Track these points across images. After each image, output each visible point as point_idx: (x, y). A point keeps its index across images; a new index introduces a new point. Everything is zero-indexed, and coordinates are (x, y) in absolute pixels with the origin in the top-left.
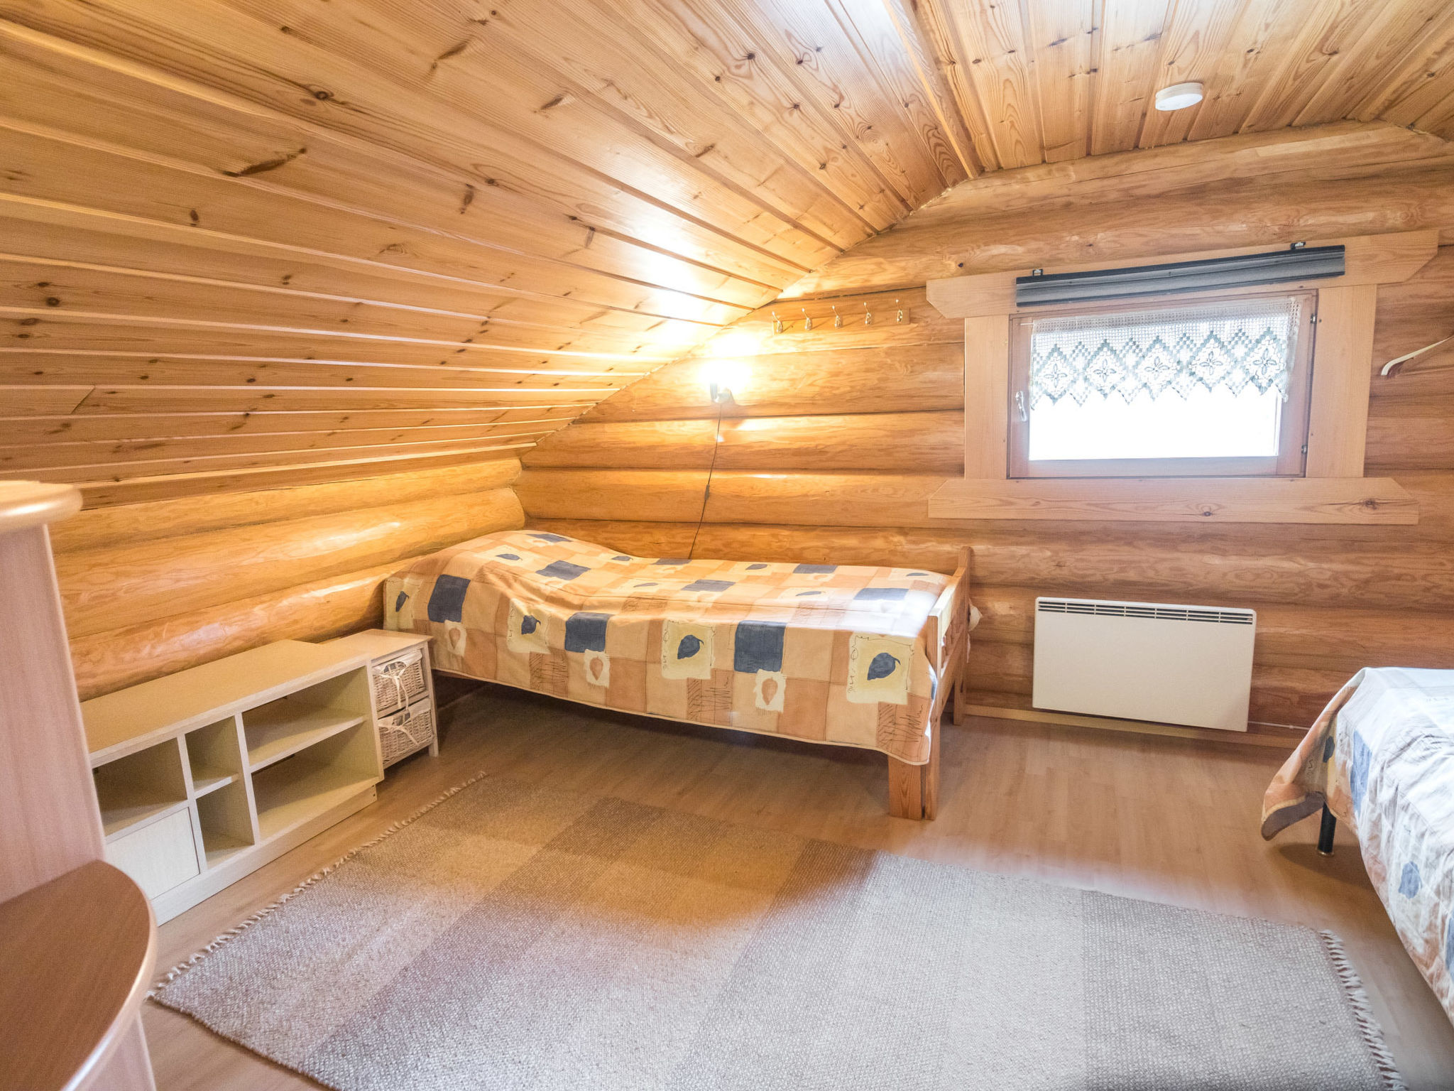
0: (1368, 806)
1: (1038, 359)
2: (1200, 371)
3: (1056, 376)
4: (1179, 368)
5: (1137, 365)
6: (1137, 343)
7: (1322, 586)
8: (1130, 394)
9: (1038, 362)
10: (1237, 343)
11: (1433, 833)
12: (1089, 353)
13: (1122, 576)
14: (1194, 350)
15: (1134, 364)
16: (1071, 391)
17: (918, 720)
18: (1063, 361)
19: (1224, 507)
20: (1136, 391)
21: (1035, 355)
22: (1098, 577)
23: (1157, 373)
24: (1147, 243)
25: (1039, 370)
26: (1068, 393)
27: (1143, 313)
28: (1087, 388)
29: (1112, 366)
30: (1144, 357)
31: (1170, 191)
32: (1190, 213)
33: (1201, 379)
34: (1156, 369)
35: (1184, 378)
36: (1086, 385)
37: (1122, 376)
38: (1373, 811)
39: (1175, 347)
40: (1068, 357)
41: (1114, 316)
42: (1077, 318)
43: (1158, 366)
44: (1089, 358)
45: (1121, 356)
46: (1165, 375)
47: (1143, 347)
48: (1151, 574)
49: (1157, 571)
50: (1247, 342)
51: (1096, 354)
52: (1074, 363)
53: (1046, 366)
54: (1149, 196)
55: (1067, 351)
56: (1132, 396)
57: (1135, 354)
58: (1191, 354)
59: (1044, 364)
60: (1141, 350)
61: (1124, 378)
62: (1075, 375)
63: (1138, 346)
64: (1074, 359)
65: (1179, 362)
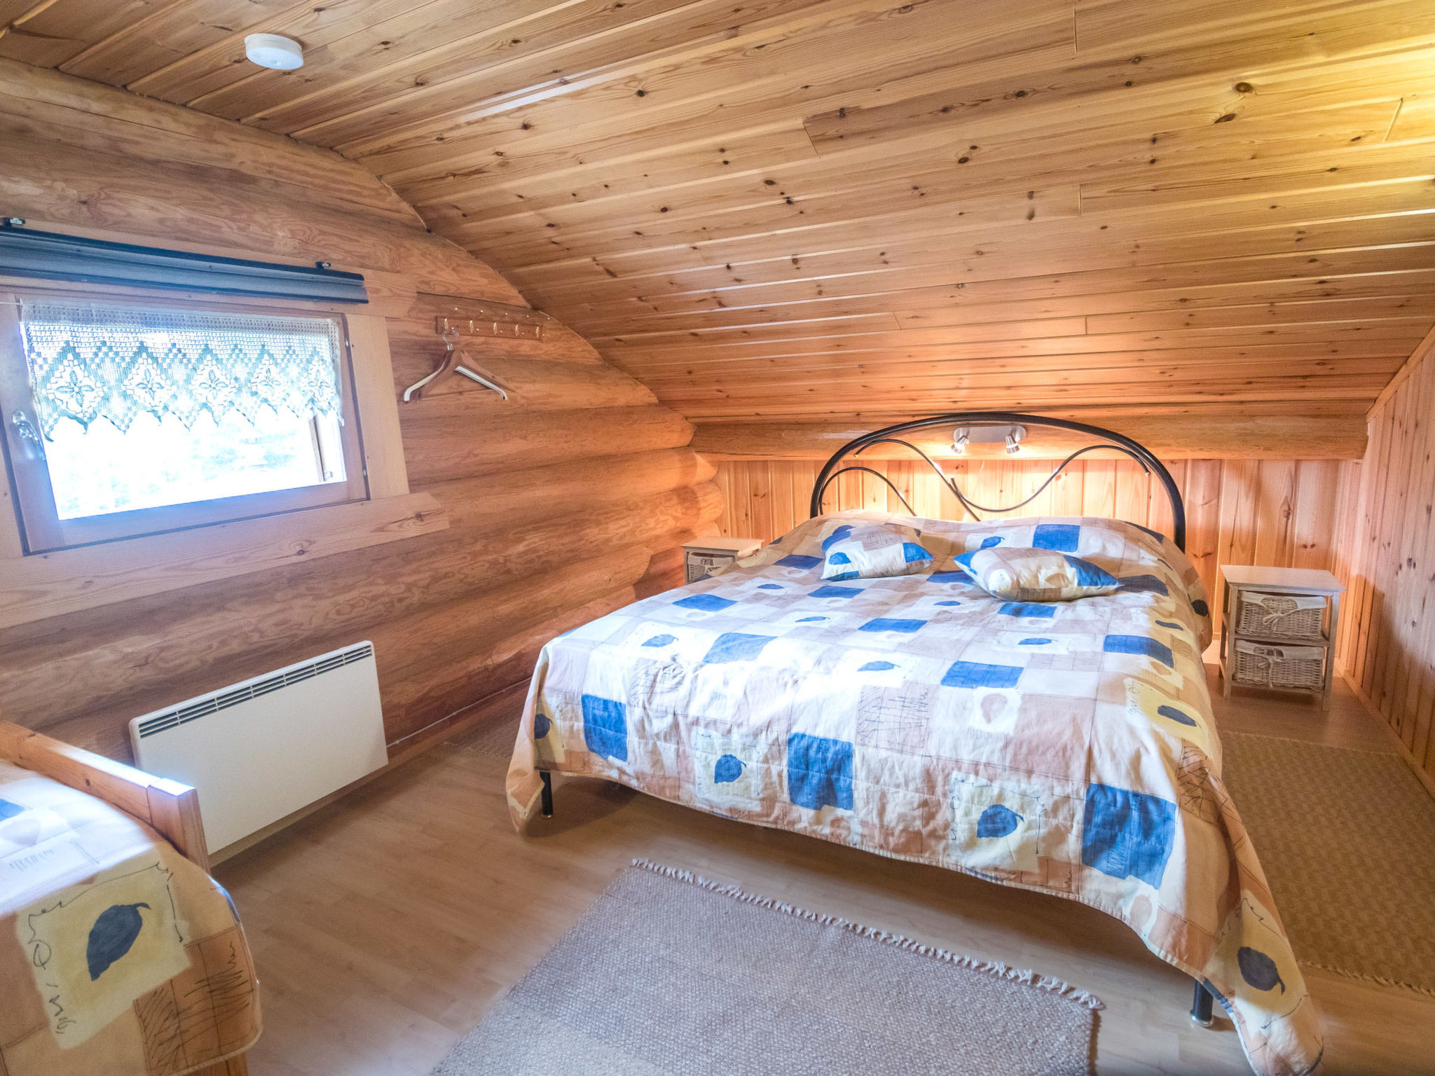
0: (639, 743)
1: (40, 361)
2: (263, 391)
3: (76, 389)
4: (237, 385)
5: (188, 380)
6: (183, 351)
7: (400, 600)
8: (187, 417)
9: (41, 367)
10: (289, 361)
11: (740, 725)
12: (123, 359)
13: (225, 651)
14: (250, 365)
15: (185, 378)
16: (104, 412)
17: (237, 969)
18: (82, 366)
19: (314, 542)
20: (194, 413)
21: (33, 356)
22: (195, 663)
23: (215, 391)
24: (161, 221)
25: (46, 379)
26: (99, 415)
27: (185, 313)
28: (130, 409)
29: (157, 379)
30: (195, 369)
31: (169, 162)
32: (205, 198)
33: (266, 400)
34: (213, 385)
35: (246, 400)
36: (129, 403)
37: (171, 393)
38: (646, 744)
39: (228, 359)
40: (88, 362)
41: (148, 310)
42: (95, 306)
43: (213, 383)
44: (123, 365)
45: (165, 366)
46: (224, 395)
47: (192, 356)
48: (256, 637)
49: (261, 632)
50: (298, 361)
51: (133, 361)
52: (100, 372)
53: (57, 374)
54: (142, 159)
55: (86, 352)
56: (191, 419)
57: (183, 365)
58: (248, 370)
59: (52, 371)
60: (189, 361)
61: (175, 396)
62: (105, 389)
63: (184, 355)
64: (98, 365)
65: (236, 379)
